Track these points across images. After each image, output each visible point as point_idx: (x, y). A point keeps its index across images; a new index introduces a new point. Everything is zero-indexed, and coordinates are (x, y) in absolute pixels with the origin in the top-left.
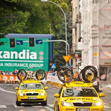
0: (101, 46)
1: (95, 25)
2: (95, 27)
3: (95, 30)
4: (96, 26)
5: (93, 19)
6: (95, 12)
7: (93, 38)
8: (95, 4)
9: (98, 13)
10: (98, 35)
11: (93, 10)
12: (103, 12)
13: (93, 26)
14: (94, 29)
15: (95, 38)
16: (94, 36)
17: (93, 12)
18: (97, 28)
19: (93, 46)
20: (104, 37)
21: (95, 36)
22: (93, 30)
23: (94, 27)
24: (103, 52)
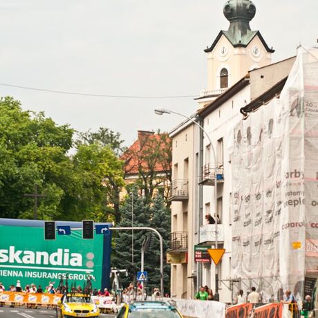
0: (309, 226)
1: (295, 170)
2: (296, 176)
3: (295, 184)
4: (298, 175)
5: (290, 154)
6: (296, 138)
7: (290, 203)
8: (296, 119)
9: (303, 140)
10: (302, 197)
11: (290, 134)
12: (312, 141)
13: (291, 173)
14: (294, 180)
15: (296, 202)
16: (293, 198)
17: (291, 139)
18: (300, 180)
19: (292, 225)
20: (314, 203)
21: (297, 197)
22: (290, 184)
23: (293, 175)
24: (313, 241)
